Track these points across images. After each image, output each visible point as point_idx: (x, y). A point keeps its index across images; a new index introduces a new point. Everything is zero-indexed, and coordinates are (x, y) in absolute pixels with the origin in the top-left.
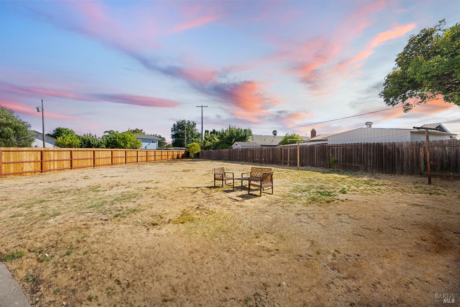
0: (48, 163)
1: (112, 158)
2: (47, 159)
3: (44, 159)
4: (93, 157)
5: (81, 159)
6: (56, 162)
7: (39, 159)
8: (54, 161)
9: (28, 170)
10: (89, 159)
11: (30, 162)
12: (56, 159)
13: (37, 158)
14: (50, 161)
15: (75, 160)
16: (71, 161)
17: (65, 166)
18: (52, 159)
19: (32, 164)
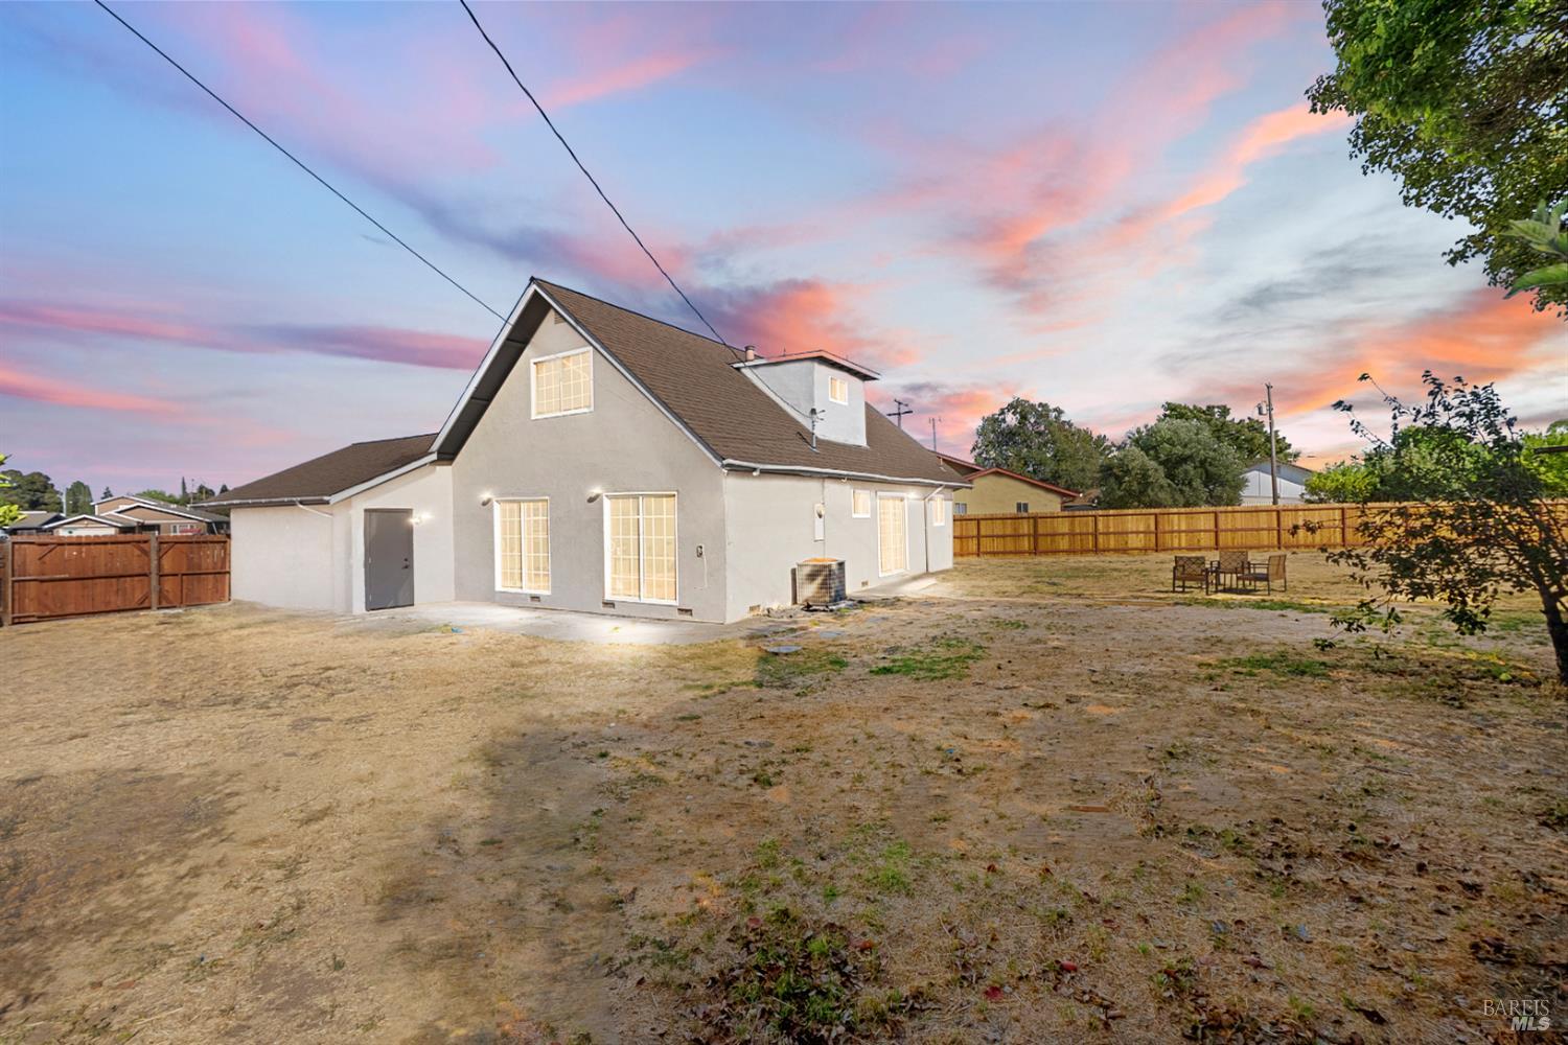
0: (1168, 536)
1: (1343, 529)
2: (1167, 528)
3: (1160, 527)
4: (1275, 525)
5: (1242, 530)
6: (1183, 535)
7: (1153, 528)
8: (1180, 532)
9: (1135, 546)
10: (1263, 529)
11: (1138, 533)
12: (1183, 528)
13: (1149, 526)
14: (1173, 532)
15: (1226, 531)
16: (1216, 532)
17: (1203, 543)
18: (1176, 528)
19: (1142, 535)
